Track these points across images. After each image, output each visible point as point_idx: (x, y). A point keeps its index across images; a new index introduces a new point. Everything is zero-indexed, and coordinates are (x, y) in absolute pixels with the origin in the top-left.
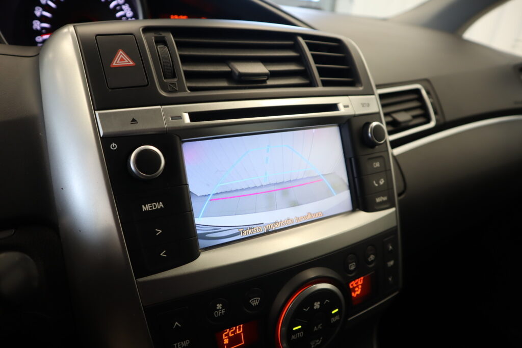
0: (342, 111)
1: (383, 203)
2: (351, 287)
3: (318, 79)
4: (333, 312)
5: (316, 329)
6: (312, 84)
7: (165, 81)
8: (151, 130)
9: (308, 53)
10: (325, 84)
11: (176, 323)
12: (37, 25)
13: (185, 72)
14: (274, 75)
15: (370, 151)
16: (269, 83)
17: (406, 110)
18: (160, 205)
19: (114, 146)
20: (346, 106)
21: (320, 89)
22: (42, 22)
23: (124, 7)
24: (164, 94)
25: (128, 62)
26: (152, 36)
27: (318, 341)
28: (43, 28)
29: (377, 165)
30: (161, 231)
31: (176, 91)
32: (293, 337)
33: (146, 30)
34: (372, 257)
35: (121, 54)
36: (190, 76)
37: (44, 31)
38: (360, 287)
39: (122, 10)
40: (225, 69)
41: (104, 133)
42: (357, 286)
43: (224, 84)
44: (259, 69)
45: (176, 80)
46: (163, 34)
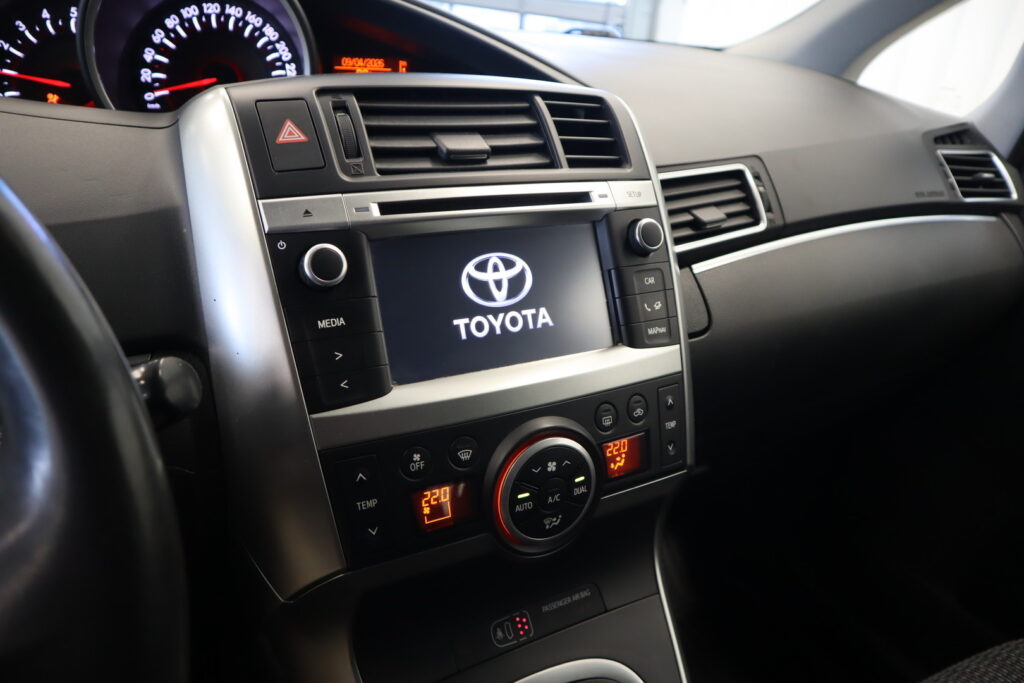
0: (596, 204)
1: (658, 335)
2: (609, 455)
3: (562, 156)
4: (577, 480)
5: (550, 500)
6: (553, 164)
7: (347, 161)
8: (329, 225)
9: (549, 120)
10: (572, 164)
11: (361, 475)
12: (146, 75)
13: (374, 149)
14: (497, 151)
15: (641, 260)
16: (491, 163)
17: (718, 204)
18: (341, 322)
19: (282, 245)
20: (601, 196)
21: (565, 171)
22: (154, 70)
23: (277, 45)
24: (346, 178)
25: (298, 136)
26: (329, 100)
27: (555, 519)
28: (155, 80)
29: (651, 280)
30: (341, 355)
31: (361, 175)
32: (518, 508)
33: (321, 92)
34: (639, 412)
35: (289, 126)
36: (379, 154)
37: (157, 84)
38: (623, 456)
39: (275, 50)
40: (428, 144)
41: (269, 228)
42: (620, 455)
43: (428, 165)
44: (478, 143)
45: (361, 160)
46: (344, 98)
